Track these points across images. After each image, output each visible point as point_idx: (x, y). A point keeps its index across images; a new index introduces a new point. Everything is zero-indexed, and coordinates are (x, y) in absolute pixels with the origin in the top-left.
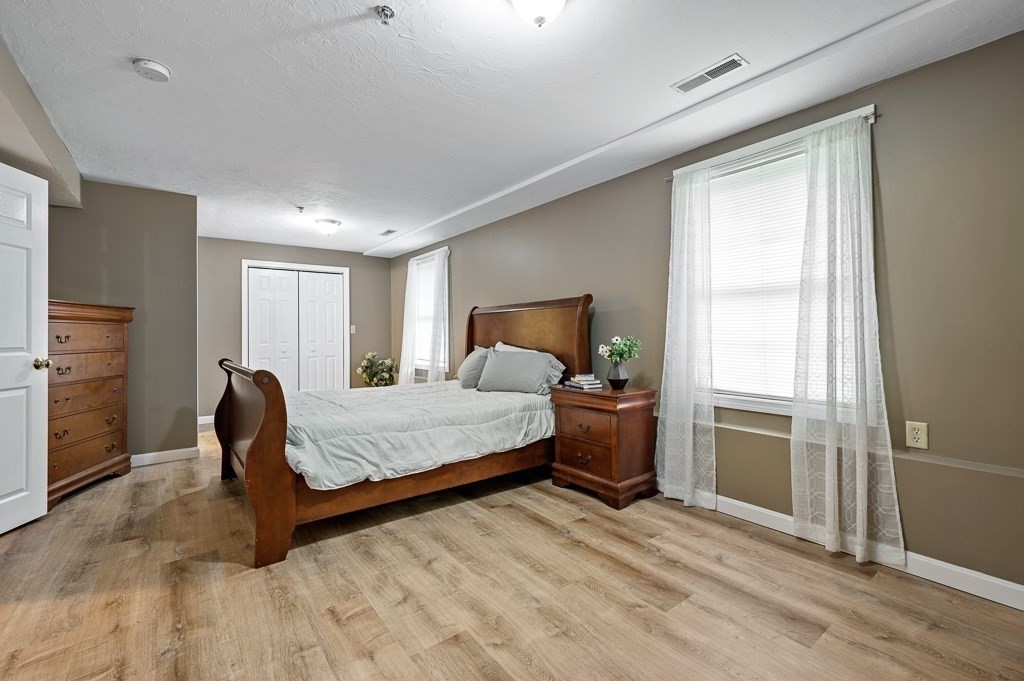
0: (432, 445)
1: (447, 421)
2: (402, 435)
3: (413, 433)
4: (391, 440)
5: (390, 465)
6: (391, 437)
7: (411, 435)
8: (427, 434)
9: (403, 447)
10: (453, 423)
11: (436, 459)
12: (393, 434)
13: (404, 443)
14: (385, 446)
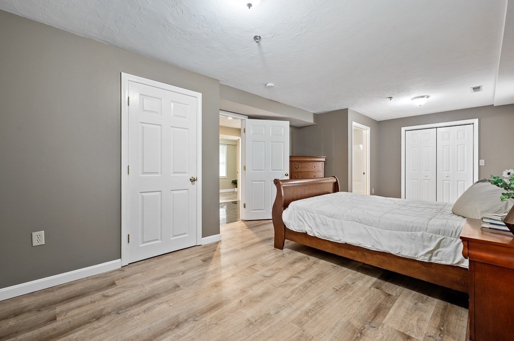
0: (342, 229)
1: (358, 220)
2: (328, 219)
3: (334, 220)
4: (322, 219)
5: (318, 231)
6: (323, 218)
7: (333, 220)
8: (341, 222)
9: (327, 225)
10: (361, 222)
11: (341, 238)
12: (324, 217)
13: (328, 223)
14: (318, 221)
